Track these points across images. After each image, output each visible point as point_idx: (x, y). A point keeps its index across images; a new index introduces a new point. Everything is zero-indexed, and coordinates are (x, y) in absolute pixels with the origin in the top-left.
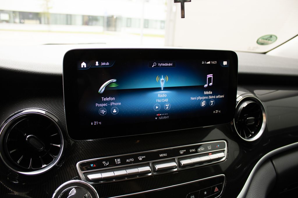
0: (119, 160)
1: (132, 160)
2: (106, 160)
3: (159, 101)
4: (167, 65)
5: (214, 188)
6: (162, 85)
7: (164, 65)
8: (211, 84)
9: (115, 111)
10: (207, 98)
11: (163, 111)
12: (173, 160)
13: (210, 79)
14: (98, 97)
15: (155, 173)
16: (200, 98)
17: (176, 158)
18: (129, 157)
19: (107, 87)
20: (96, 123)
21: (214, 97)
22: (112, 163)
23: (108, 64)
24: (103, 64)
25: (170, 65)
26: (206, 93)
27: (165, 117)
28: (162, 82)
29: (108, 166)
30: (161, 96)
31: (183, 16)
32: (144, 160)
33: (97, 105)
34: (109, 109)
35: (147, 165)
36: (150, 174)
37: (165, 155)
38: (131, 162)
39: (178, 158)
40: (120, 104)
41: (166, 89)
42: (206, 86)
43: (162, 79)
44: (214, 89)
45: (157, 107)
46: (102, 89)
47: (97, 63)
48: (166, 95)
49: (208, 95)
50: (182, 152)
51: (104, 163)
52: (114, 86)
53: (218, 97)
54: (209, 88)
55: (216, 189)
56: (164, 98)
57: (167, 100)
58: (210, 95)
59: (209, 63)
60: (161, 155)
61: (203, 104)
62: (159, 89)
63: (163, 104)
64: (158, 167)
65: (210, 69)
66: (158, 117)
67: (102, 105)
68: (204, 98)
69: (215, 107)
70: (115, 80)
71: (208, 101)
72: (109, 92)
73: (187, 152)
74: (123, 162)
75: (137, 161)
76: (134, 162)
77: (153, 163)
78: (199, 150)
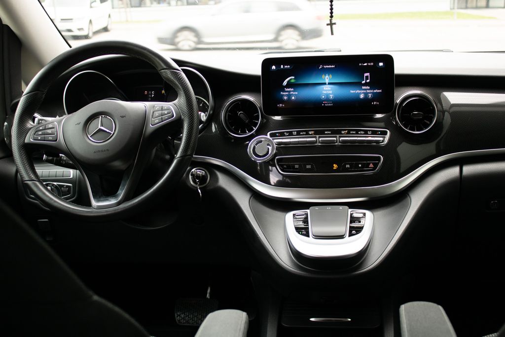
0: (295, 132)
1: (305, 133)
3: (325, 92)
4: (330, 66)
5: (368, 164)
6: (327, 81)
7: (328, 67)
8: (368, 81)
9: (293, 98)
10: (365, 91)
11: (328, 100)
12: (336, 137)
13: (367, 77)
14: (283, 88)
15: (320, 144)
16: (359, 92)
17: (338, 136)
18: (302, 131)
19: (288, 82)
20: (281, 105)
21: (372, 91)
22: (291, 134)
23: (289, 67)
24: (286, 67)
25: (332, 66)
26: (363, 88)
27: (330, 105)
28: (327, 78)
29: (287, 136)
30: (326, 89)
31: (332, 34)
32: (312, 134)
33: (281, 93)
34: (289, 96)
35: (315, 137)
36: (315, 144)
37: (329, 132)
38: (303, 135)
39: (340, 136)
40: (297, 93)
41: (329, 84)
42: (364, 82)
43: (327, 77)
44: (372, 85)
45: (323, 97)
46: (285, 83)
47: (282, 66)
48: (330, 89)
49: (366, 90)
50: (343, 132)
51: (285, 133)
52: (293, 81)
53: (375, 91)
54: (366, 84)
55: (371, 165)
56: (329, 90)
57: (331, 92)
58: (368, 89)
59: (366, 64)
60: (326, 132)
61: (362, 96)
62: (325, 84)
63: (327, 95)
65: (366, 69)
66: (324, 104)
67: (284, 93)
68: (363, 91)
69: (373, 100)
70: (293, 77)
71: (366, 94)
72: (290, 85)
73: (349, 133)
74: (298, 133)
75: (307, 134)
76: (305, 135)
77: (319, 137)
78: (359, 133)
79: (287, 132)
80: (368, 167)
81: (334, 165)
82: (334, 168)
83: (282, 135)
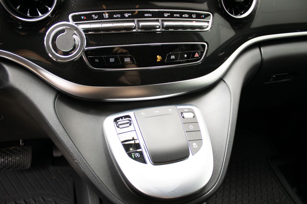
1: (119, 16)
5: (194, 54)
15: (139, 30)
17: (160, 19)
18: (116, 13)
22: (101, 17)
29: (97, 19)
32: (129, 17)
35: (133, 21)
36: (134, 30)
37: (150, 15)
38: (117, 18)
39: (162, 20)
50: (166, 15)
60: (146, 15)
64: (141, 24)
73: (172, 15)
74: (111, 16)
75: (123, 17)
76: (120, 18)
77: (138, 21)
78: (183, 16)
79: (96, 14)
80: (193, 57)
81: (158, 57)
82: (158, 60)
83: (89, 18)
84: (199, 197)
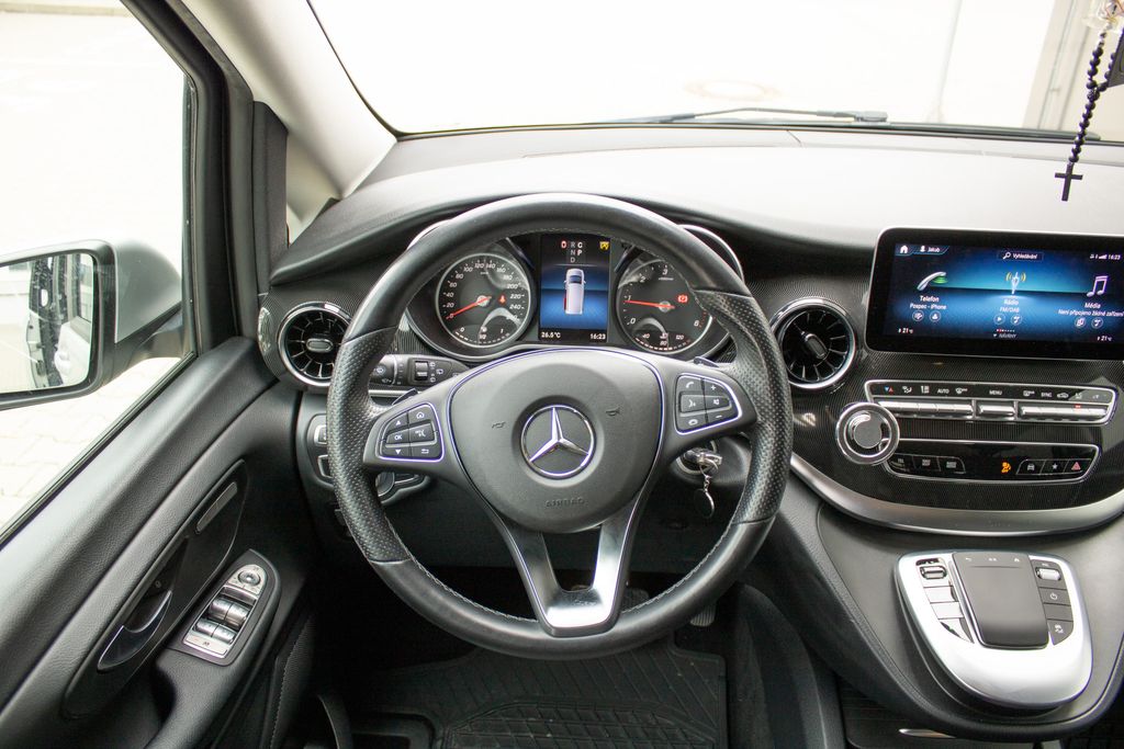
0: (927, 388)
1: (947, 391)
2: (909, 385)
3: (1005, 310)
4: (1027, 256)
5: (1073, 463)
6: (1014, 287)
7: (1022, 256)
8: (1101, 292)
9: (935, 317)
10: (1089, 313)
11: (1007, 326)
12: (1011, 404)
13: (1100, 284)
14: (915, 295)
15: (977, 418)
16: (1075, 312)
17: (1016, 401)
18: (942, 386)
19: (931, 282)
20: (905, 330)
21: (1103, 314)
22: (916, 391)
23: (938, 250)
24: (931, 250)
25: (1032, 257)
26: (1087, 305)
27: (1009, 336)
28: (1015, 281)
29: (909, 394)
30: (1010, 303)
31: (1065, 198)
32: (963, 394)
33: (912, 305)
34: (927, 312)
35: (969, 402)
36: (969, 417)
37: (998, 393)
38: (944, 395)
39: (1019, 402)
40: (944, 307)
41: (1018, 293)
42: (1091, 294)
43: (1016, 277)
44: (1106, 301)
45: (999, 319)
46: (923, 284)
47: (923, 247)
48: (1016, 303)
49: (1091, 310)
50: (1027, 394)
51: (905, 388)
52: (941, 281)
53: (1110, 314)
54: (1095, 299)
55: (1076, 467)
56: (1014, 306)
57: (1017, 310)
58: (1096, 309)
59: (1104, 257)
60: (992, 392)
61: (1080, 323)
62: (1008, 292)
63: (1009, 316)
64: (984, 408)
65: (1102, 268)
66: (998, 333)
67: (918, 307)
68: (1084, 313)
69: (1101, 332)
70: (943, 274)
71: (1089, 319)
72: (932, 290)
73: (1037, 395)
74: (933, 391)
75: (953, 393)
76: (948, 395)
77: (978, 402)
78: (1059, 396)
80: (1069, 469)
81: (1005, 464)
82: (1003, 471)
83: (897, 392)
84: (1058, 722)
